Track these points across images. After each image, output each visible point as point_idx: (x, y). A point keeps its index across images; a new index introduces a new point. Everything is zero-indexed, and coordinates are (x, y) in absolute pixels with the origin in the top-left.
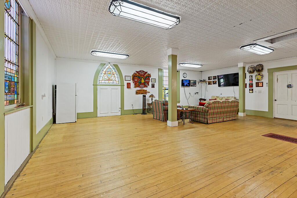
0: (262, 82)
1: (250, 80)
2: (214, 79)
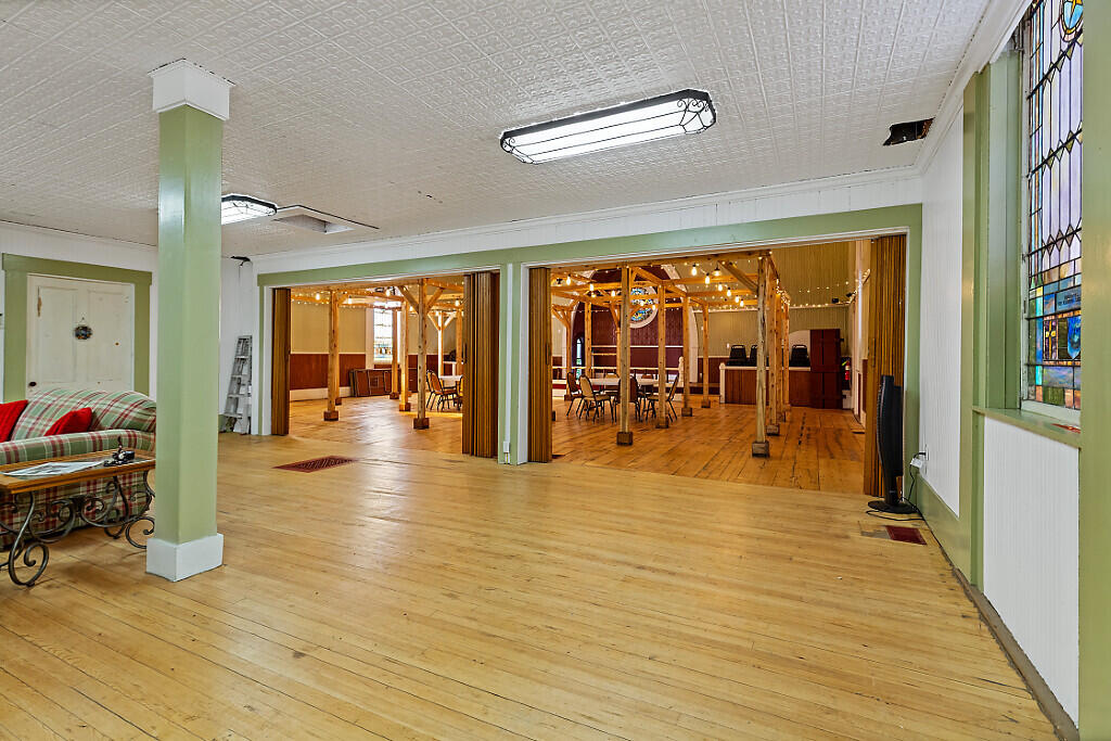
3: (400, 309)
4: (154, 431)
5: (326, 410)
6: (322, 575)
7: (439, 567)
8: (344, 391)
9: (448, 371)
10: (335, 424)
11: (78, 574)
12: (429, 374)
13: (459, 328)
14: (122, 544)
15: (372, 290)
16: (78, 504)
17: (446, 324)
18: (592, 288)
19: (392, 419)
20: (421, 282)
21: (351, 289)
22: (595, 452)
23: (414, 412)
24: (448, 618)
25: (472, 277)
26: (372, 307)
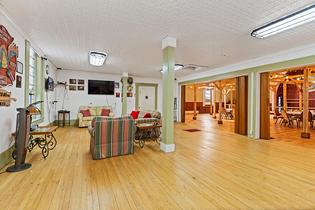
0: (132, 93)
2: (79, 83)
3: (213, 89)
4: (160, 119)
5: (193, 116)
6: (197, 160)
7: (231, 166)
8: (197, 112)
9: (227, 107)
10: (196, 120)
11: (149, 147)
12: (222, 108)
13: (232, 94)
14: (155, 142)
15: (205, 84)
16: (149, 133)
17: (227, 93)
18: (287, 78)
19: (210, 120)
20: (220, 81)
21: (200, 84)
22: (290, 139)
23: (218, 119)
24: (236, 182)
25: (238, 78)
26: (205, 89)
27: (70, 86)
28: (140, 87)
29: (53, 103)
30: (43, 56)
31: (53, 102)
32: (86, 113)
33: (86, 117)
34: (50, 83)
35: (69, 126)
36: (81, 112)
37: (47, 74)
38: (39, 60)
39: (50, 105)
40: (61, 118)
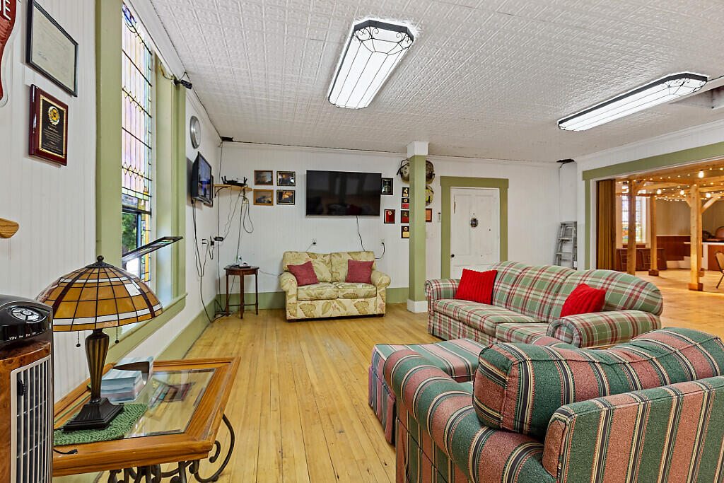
0: (431, 210)
1: (403, 199)
2: (282, 182)
27: (256, 192)
28: (455, 191)
29: (212, 243)
30: (180, 77)
31: (213, 240)
32: (304, 273)
33: (306, 287)
34: (201, 182)
35: (257, 314)
36: (291, 269)
37: (195, 145)
38: (168, 87)
39: (203, 249)
40: (235, 289)
